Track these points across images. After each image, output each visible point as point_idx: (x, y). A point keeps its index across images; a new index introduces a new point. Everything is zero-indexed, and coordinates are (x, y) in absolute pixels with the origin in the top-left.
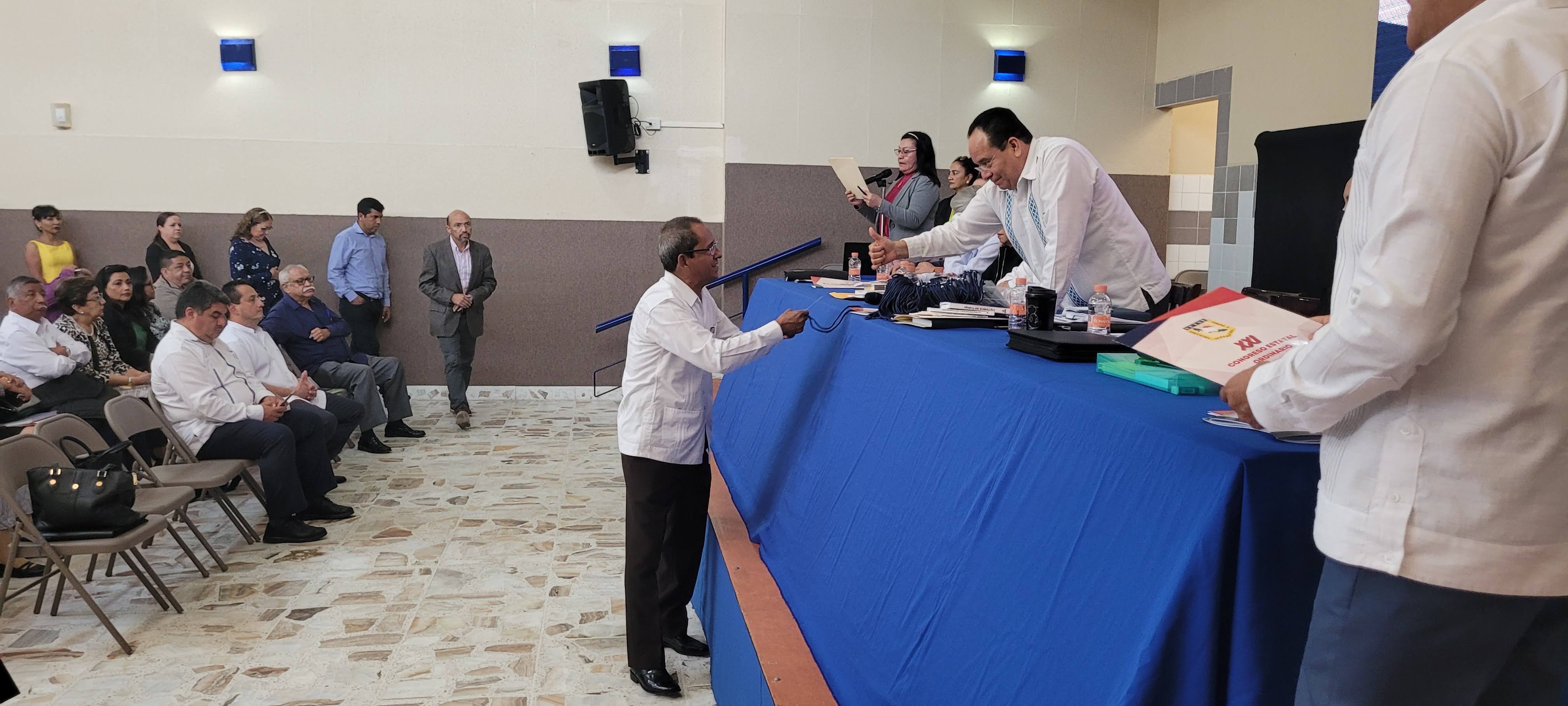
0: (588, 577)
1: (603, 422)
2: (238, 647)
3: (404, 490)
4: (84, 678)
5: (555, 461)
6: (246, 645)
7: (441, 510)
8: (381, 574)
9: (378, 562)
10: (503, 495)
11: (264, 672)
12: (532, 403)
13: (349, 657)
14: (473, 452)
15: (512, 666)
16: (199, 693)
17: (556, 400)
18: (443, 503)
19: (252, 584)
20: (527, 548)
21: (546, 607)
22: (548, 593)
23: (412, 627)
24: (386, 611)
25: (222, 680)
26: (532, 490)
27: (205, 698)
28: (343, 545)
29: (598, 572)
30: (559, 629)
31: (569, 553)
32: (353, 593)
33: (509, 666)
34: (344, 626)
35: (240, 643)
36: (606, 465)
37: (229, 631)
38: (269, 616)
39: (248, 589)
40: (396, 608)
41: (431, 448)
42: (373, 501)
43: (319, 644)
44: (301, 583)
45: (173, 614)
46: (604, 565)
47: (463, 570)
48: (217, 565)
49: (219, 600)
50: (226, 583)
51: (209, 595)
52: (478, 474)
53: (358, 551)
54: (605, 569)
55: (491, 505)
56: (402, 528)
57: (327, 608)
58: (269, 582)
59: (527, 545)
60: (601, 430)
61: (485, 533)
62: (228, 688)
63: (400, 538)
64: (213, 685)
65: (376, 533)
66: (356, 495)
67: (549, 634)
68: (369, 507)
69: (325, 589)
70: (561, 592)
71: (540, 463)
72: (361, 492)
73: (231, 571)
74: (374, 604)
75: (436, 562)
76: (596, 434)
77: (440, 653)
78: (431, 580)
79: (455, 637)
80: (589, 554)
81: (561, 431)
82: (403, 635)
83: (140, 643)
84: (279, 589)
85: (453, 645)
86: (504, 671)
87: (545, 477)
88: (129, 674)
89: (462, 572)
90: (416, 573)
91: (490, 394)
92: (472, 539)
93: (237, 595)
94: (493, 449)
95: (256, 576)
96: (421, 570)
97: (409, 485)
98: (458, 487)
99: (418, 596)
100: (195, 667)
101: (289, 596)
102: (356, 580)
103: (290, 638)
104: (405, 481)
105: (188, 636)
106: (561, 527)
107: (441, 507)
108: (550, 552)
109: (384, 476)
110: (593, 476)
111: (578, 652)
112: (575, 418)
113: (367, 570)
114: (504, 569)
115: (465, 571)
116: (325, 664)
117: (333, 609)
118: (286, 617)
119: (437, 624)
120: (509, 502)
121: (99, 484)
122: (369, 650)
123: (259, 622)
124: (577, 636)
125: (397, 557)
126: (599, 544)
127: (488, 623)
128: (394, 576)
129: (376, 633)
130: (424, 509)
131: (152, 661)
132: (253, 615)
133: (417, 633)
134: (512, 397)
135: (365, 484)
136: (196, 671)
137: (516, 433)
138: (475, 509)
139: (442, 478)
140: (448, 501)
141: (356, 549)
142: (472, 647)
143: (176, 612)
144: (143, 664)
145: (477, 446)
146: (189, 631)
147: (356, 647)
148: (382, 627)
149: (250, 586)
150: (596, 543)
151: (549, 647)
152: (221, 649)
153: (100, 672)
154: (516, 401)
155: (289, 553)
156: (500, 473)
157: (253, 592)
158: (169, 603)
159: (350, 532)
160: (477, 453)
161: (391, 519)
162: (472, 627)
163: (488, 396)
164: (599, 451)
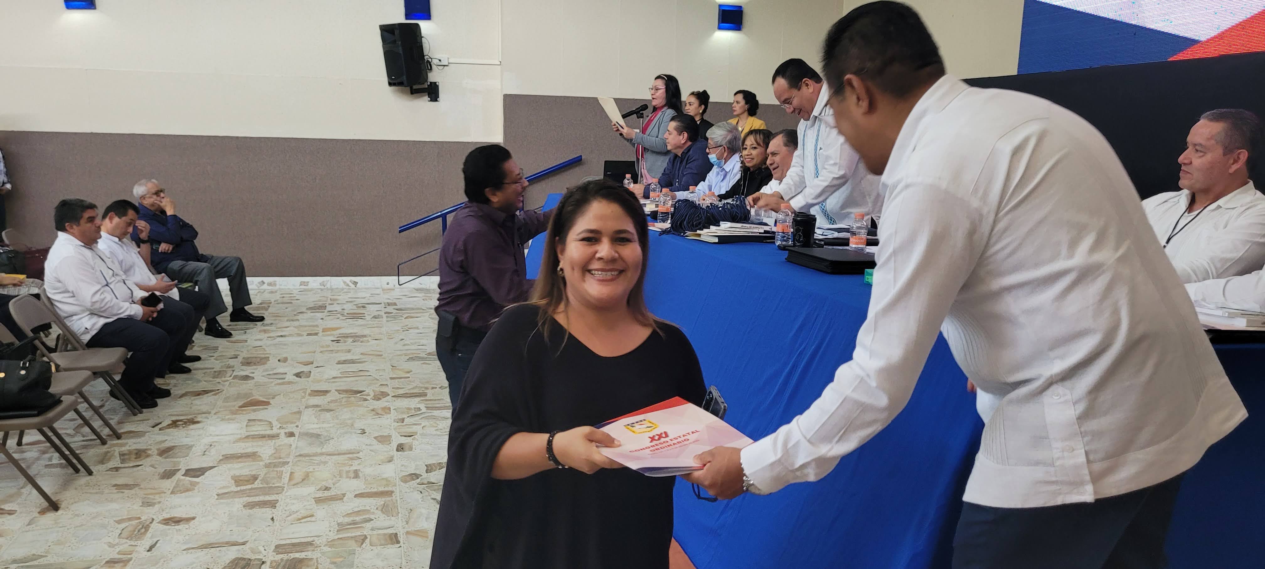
0: (425, 435)
1: (409, 306)
2: (148, 501)
3: (255, 367)
4: (23, 532)
5: (376, 339)
6: (154, 499)
7: (290, 383)
8: (254, 437)
9: (248, 428)
10: (339, 369)
11: (177, 521)
12: (345, 290)
13: (244, 506)
14: (305, 334)
15: (380, 508)
16: (127, 541)
17: (366, 288)
18: (290, 377)
19: (146, 449)
20: (369, 413)
21: (396, 460)
22: (395, 449)
23: (290, 480)
24: (266, 468)
25: (142, 528)
26: (363, 364)
27: (131, 544)
28: (215, 414)
29: (432, 431)
30: (409, 477)
31: (406, 416)
32: (234, 454)
33: (377, 509)
34: (233, 482)
35: (148, 498)
36: (419, 342)
37: (137, 488)
38: (168, 475)
39: (143, 454)
40: (272, 465)
41: (268, 330)
42: (231, 376)
43: (216, 497)
44: (187, 446)
45: (86, 476)
46: (435, 425)
47: (321, 432)
48: (111, 433)
49: (121, 463)
50: (123, 449)
51: (111, 459)
52: (314, 352)
53: (229, 419)
54: (437, 428)
55: (331, 377)
56: (261, 399)
57: (215, 467)
58: (160, 446)
59: (368, 411)
60: (408, 313)
61: (332, 402)
62: (149, 535)
63: (261, 407)
64: (136, 533)
65: (241, 403)
66: (215, 372)
67: (402, 482)
68: (229, 382)
69: (209, 452)
70: (406, 447)
71: (364, 342)
72: (219, 370)
73: (125, 439)
74: (254, 463)
75: (297, 426)
76: (405, 317)
77: (318, 501)
78: (296, 441)
79: (327, 487)
80: (421, 417)
81: (375, 314)
82: (284, 487)
83: (63, 501)
84: (171, 453)
85: (327, 494)
86: (373, 513)
87: (370, 353)
88: (61, 527)
89: (320, 434)
90: (282, 435)
91: (309, 284)
92: (322, 407)
93: (136, 458)
94: (321, 331)
95: (147, 442)
96: (286, 433)
97: (258, 363)
98: (300, 363)
99: (289, 455)
100: (117, 519)
101: (180, 458)
102: (233, 443)
103: (190, 492)
104: (254, 359)
105: (102, 494)
106: (394, 395)
107: (289, 381)
108: (389, 416)
109: (234, 355)
110: (409, 352)
111: (430, 496)
112: (384, 303)
113: (241, 434)
114: (355, 431)
115: (323, 433)
116: (225, 513)
117: (220, 468)
118: (182, 475)
119: (310, 477)
120: (345, 374)
121: (23, 372)
122: (259, 500)
123: (161, 480)
124: (426, 483)
125: (263, 423)
126: (427, 408)
127: (352, 475)
128: (264, 439)
129: (262, 486)
130: (276, 382)
131: (77, 515)
132: (154, 475)
133: (295, 484)
134: (328, 286)
135: (220, 362)
136: (119, 522)
137: (337, 317)
138: (319, 381)
139: (284, 356)
140: (294, 375)
141: (227, 417)
142: (344, 495)
143: (88, 474)
144: (71, 518)
145: (308, 328)
146: (102, 489)
147: (248, 498)
148: (264, 480)
149: (144, 451)
150: (425, 407)
151: (406, 492)
152: (134, 504)
153: (36, 526)
154: (332, 290)
155: (170, 422)
156: (332, 351)
157: (148, 456)
158: (79, 467)
159: (218, 403)
160: (308, 335)
161: (250, 391)
162: (340, 479)
163: (307, 285)
164: (411, 331)
